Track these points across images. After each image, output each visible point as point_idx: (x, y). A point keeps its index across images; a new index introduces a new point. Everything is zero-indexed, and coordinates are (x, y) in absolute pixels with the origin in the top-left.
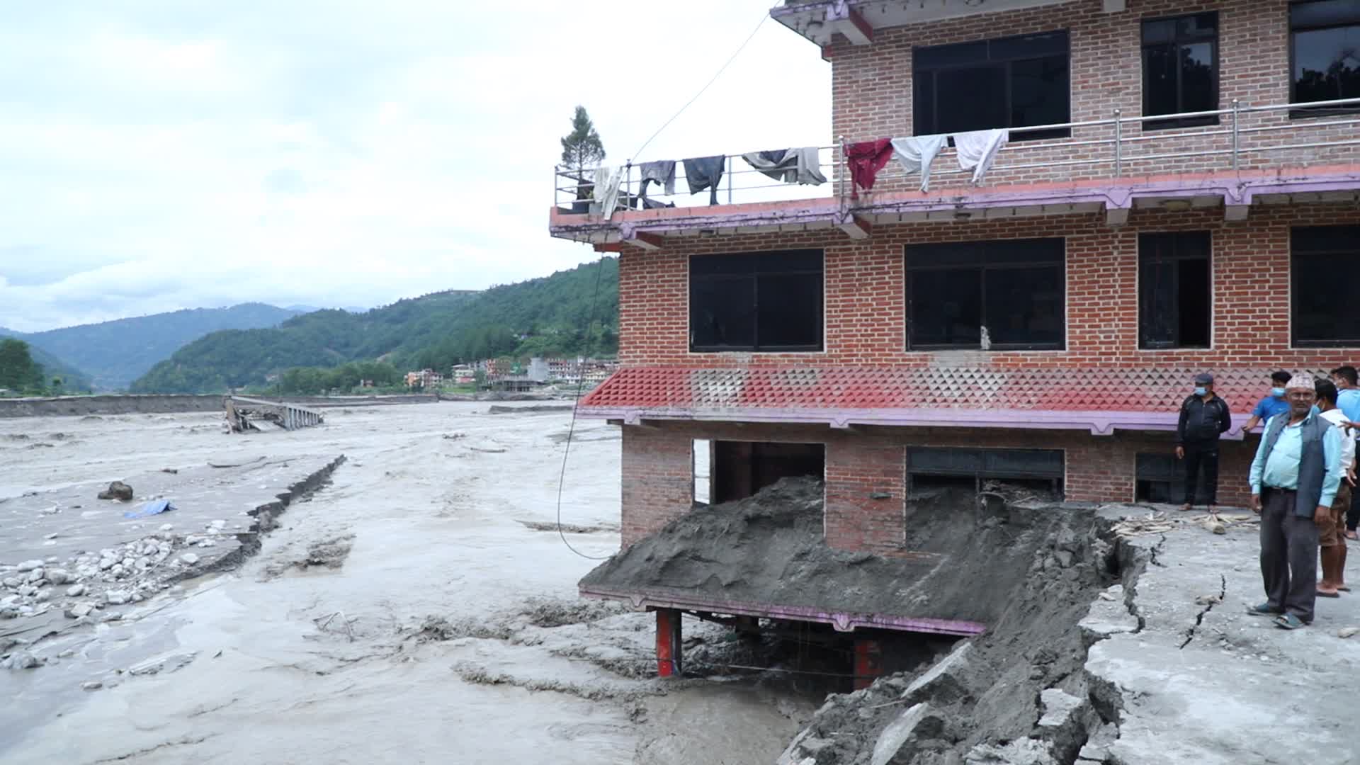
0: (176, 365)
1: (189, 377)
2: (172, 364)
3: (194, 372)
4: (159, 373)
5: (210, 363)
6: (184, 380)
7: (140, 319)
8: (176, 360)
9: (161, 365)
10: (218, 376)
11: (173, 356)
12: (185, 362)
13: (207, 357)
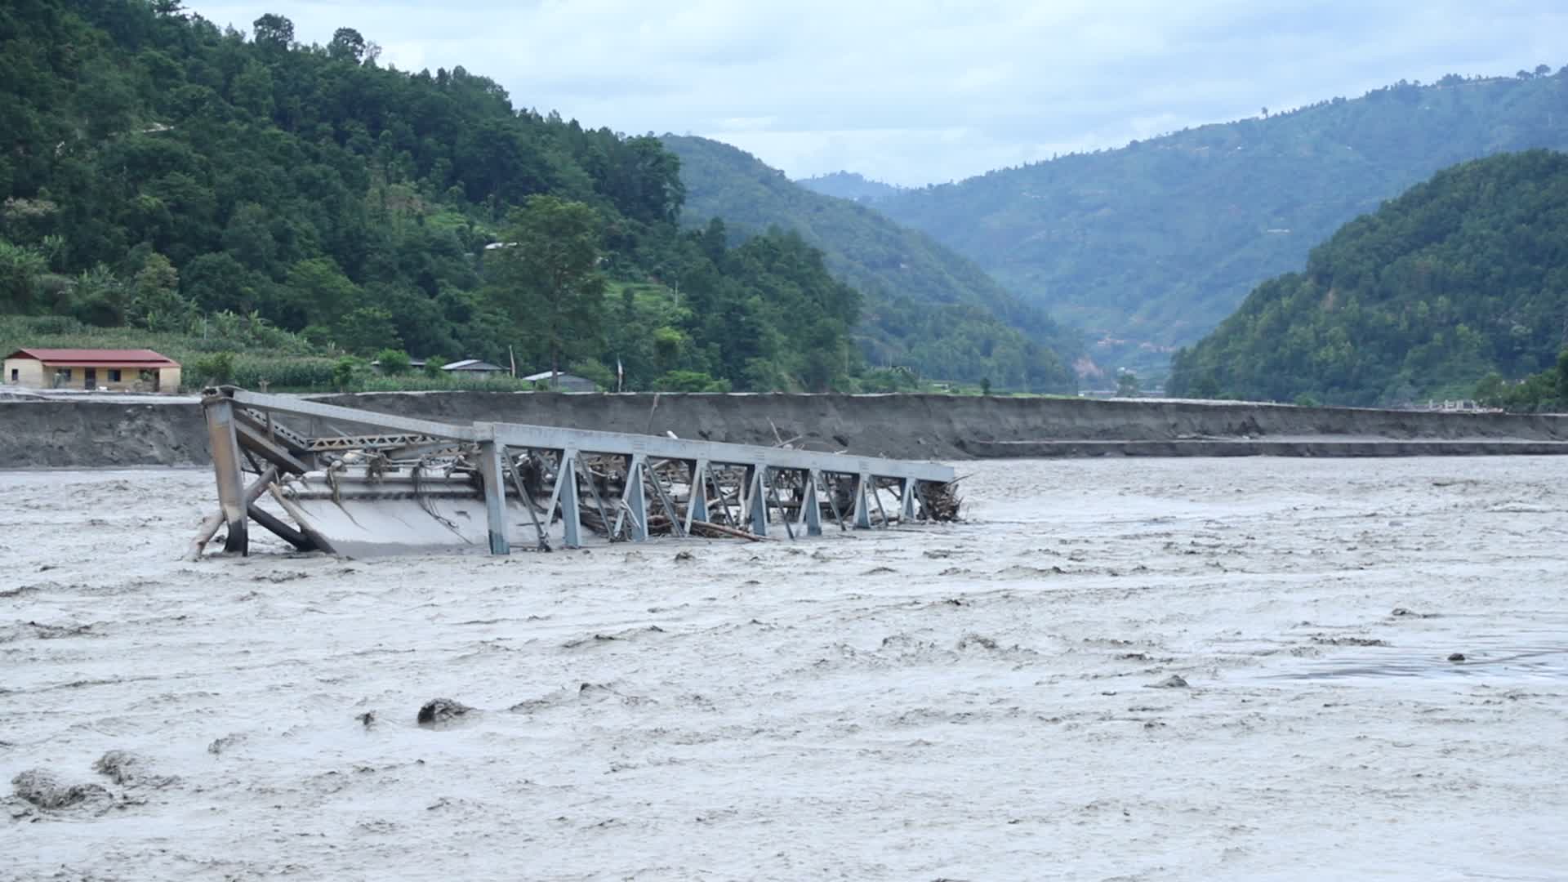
0: (1319, 295)
1: (1361, 332)
2: (1308, 285)
3: (1379, 314)
4: (1265, 318)
5: (1439, 284)
6: (1346, 349)
7: (1246, 128)
8: (1323, 274)
9: (1269, 293)
10: (1462, 328)
11: (1314, 257)
12: (1352, 282)
13: (1427, 261)
